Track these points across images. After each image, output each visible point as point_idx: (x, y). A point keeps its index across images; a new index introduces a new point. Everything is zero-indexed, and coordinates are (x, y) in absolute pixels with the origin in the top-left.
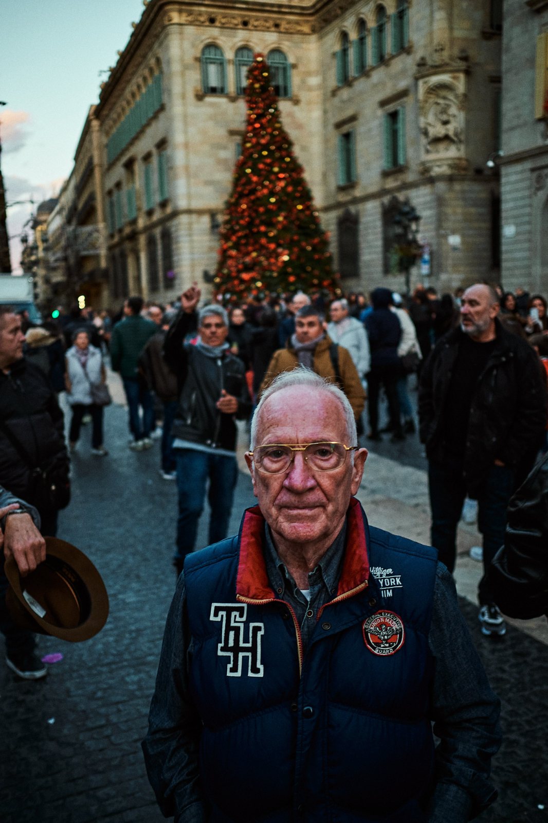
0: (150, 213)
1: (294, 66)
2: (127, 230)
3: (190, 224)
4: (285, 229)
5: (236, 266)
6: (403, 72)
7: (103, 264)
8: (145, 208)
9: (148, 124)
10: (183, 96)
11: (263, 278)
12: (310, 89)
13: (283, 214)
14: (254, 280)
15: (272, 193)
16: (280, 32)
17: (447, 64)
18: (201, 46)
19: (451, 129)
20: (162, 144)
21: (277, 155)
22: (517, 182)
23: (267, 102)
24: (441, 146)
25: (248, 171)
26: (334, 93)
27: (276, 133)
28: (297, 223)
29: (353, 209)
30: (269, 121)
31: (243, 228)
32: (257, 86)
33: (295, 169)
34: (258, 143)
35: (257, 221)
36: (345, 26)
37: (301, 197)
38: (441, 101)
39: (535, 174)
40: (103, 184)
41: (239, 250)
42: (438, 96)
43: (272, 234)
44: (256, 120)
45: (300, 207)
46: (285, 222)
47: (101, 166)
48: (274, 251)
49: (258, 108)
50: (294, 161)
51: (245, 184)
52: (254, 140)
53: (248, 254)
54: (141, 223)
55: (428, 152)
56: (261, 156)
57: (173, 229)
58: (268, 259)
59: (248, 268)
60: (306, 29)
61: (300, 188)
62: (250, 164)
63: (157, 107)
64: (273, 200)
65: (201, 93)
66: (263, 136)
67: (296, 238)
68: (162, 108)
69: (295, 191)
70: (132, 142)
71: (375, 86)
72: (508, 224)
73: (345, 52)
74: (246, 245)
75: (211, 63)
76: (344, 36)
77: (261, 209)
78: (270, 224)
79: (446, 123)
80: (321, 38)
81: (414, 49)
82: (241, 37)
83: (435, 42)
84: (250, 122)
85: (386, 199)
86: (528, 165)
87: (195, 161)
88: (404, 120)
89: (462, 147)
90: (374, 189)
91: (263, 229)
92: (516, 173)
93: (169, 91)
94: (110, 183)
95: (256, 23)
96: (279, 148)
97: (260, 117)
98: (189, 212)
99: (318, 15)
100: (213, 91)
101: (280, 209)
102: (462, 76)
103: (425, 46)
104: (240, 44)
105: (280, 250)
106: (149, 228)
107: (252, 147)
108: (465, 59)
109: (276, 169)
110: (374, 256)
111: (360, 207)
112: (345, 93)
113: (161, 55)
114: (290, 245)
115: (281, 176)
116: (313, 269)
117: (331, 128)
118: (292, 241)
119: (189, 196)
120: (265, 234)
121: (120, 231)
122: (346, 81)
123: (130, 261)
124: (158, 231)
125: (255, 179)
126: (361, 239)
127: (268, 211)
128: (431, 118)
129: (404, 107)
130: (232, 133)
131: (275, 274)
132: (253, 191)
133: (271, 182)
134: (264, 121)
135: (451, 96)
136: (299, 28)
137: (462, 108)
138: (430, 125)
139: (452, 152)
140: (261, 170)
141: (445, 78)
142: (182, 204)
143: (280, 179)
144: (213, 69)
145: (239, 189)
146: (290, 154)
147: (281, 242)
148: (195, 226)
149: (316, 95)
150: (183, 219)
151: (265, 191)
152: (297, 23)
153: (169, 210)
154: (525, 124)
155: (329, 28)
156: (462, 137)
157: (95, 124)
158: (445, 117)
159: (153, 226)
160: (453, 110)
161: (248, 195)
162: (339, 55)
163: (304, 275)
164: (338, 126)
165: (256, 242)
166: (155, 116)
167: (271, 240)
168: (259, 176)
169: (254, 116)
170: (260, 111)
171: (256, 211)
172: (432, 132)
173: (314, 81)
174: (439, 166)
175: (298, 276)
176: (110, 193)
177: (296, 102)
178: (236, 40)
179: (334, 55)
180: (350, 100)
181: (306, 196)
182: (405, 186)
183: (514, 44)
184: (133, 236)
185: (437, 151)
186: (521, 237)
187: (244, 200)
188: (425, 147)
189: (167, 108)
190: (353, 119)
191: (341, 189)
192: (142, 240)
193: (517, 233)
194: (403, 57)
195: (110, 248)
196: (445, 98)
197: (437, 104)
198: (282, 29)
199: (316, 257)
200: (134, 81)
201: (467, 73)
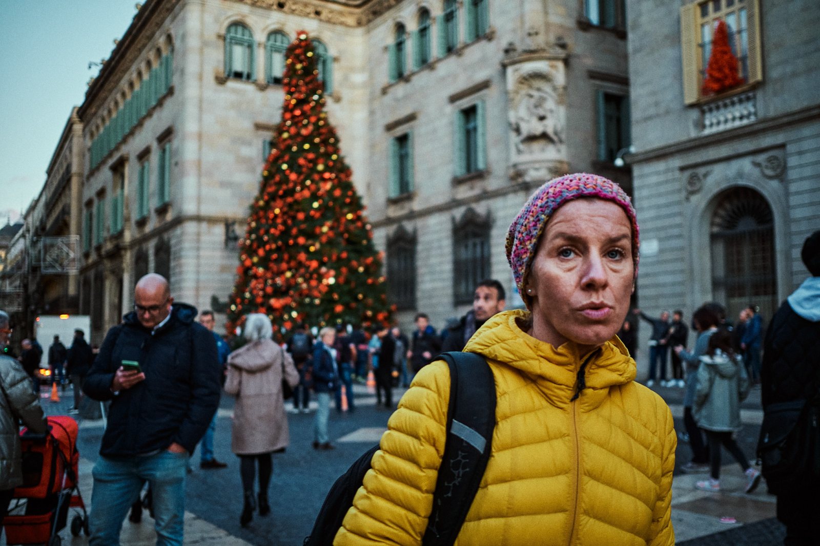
0: (142, 223)
1: (336, 60)
2: (109, 246)
3: (199, 234)
4: (331, 243)
5: (263, 289)
6: (483, 61)
7: (72, 290)
8: (135, 216)
9: (149, 114)
10: (201, 78)
11: (301, 306)
12: (353, 87)
13: (329, 223)
14: (287, 309)
15: (314, 197)
16: (321, 20)
17: (543, 50)
18: (226, 23)
19: (549, 126)
20: (166, 136)
21: (322, 150)
22: (659, 184)
23: (310, 86)
24: (536, 146)
25: (285, 167)
26: (384, 91)
27: (321, 123)
28: (346, 235)
29: (409, 226)
30: (313, 108)
31: (274, 239)
32: (299, 66)
33: (342, 170)
34: (298, 134)
35: (294, 231)
36: (400, 17)
37: (351, 204)
38: (536, 94)
39: (687, 174)
40: (80, 193)
41: (267, 268)
42: (530, 87)
43: (312, 249)
44: (296, 106)
45: (350, 216)
46: (331, 234)
47: (80, 175)
48: (317, 270)
49: (300, 92)
50: (340, 160)
51: (279, 184)
52: (293, 130)
53: (281, 273)
54: (128, 237)
55: (519, 152)
56: (301, 150)
57: (173, 242)
58: (307, 281)
59: (279, 292)
60: (351, 21)
61: (350, 193)
62: (286, 158)
63: (163, 91)
64: (316, 205)
65: (223, 75)
66: (305, 126)
67: (344, 255)
68: (170, 91)
69: (344, 195)
70: (125, 140)
71: (443, 79)
72: (649, 239)
73: (399, 45)
74: (278, 261)
75: (237, 44)
76: (400, 28)
77: (301, 216)
78: (312, 236)
79: (542, 118)
80: (368, 32)
81: (498, 34)
82: (275, 19)
83: (527, 25)
84: (287, 108)
85: (459, 213)
86: (676, 162)
87: (209, 156)
88: (484, 116)
89: (563, 148)
90: (441, 199)
91: (301, 240)
92: (658, 173)
93: (182, 72)
94: (90, 192)
95: (294, 7)
96: (325, 142)
97: (301, 103)
98: (198, 219)
99: (365, 7)
100: (238, 75)
101: (324, 218)
102: (560, 65)
103: (514, 31)
104: (273, 27)
105: (324, 270)
106: (139, 242)
107: (290, 137)
108: (563, 46)
109: (320, 167)
110: (438, 285)
111: (419, 223)
112: (400, 90)
113: (173, 32)
114: (337, 265)
115: (327, 175)
116: (365, 297)
117: (380, 130)
118: (339, 259)
119: (199, 200)
120: (306, 248)
121: (99, 248)
122: (401, 76)
123: (109, 285)
124: (151, 246)
125: (293, 176)
126: (420, 263)
127: (309, 219)
128: (523, 112)
129: (484, 102)
130: (259, 127)
131: (317, 301)
132: (291, 192)
133: (313, 181)
134: (307, 108)
135: (546, 87)
136: (343, 19)
137: (560, 102)
138: (522, 119)
139: (551, 154)
140: (300, 166)
141: (540, 66)
142: (189, 208)
143: (325, 180)
144: (239, 52)
145: (271, 189)
146: (337, 151)
147: (325, 259)
148: (204, 238)
149: (360, 95)
150: (190, 228)
151: (307, 193)
152: (341, 13)
153: (169, 217)
154: (668, 112)
155: (379, 20)
156: (563, 136)
157: (78, 127)
158: (541, 112)
159: (146, 238)
160: (550, 104)
161: (283, 197)
162: (393, 50)
163: (354, 305)
164: (390, 127)
165: (292, 258)
166: (160, 103)
167: (312, 257)
168: (299, 173)
169: (293, 102)
170: (302, 96)
171: (294, 218)
172: (525, 129)
173: (359, 78)
174: (537, 169)
175: (347, 306)
176: (89, 203)
177: (338, 100)
178: (269, 22)
179: (386, 49)
180: (406, 97)
181: (356, 204)
182: (486, 195)
183: (644, 19)
184: (116, 254)
185: (531, 152)
186: (668, 256)
187: (279, 202)
188: (517, 146)
189: (177, 92)
190: (411, 118)
191: (392, 202)
192: (128, 258)
193: (661, 251)
194: (483, 44)
195: (83, 271)
196: (539, 90)
197: (531, 96)
198: (323, 16)
199: (370, 281)
200: (134, 68)
201: (566, 62)
